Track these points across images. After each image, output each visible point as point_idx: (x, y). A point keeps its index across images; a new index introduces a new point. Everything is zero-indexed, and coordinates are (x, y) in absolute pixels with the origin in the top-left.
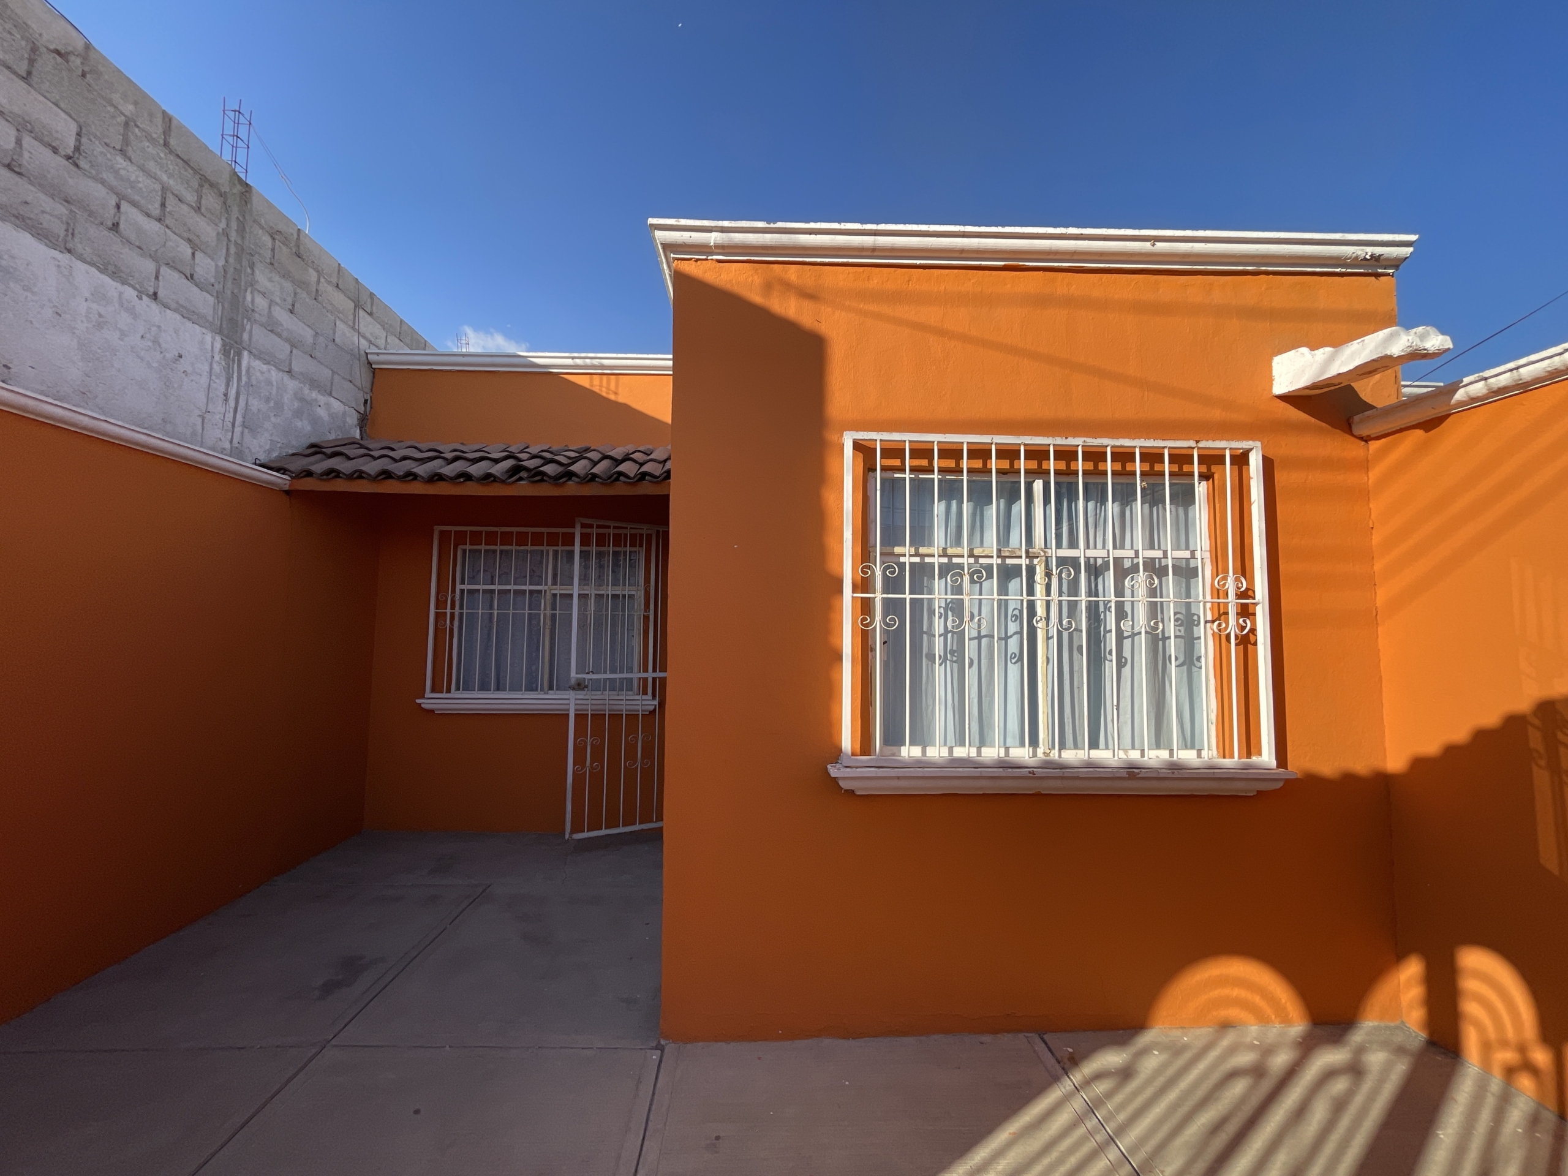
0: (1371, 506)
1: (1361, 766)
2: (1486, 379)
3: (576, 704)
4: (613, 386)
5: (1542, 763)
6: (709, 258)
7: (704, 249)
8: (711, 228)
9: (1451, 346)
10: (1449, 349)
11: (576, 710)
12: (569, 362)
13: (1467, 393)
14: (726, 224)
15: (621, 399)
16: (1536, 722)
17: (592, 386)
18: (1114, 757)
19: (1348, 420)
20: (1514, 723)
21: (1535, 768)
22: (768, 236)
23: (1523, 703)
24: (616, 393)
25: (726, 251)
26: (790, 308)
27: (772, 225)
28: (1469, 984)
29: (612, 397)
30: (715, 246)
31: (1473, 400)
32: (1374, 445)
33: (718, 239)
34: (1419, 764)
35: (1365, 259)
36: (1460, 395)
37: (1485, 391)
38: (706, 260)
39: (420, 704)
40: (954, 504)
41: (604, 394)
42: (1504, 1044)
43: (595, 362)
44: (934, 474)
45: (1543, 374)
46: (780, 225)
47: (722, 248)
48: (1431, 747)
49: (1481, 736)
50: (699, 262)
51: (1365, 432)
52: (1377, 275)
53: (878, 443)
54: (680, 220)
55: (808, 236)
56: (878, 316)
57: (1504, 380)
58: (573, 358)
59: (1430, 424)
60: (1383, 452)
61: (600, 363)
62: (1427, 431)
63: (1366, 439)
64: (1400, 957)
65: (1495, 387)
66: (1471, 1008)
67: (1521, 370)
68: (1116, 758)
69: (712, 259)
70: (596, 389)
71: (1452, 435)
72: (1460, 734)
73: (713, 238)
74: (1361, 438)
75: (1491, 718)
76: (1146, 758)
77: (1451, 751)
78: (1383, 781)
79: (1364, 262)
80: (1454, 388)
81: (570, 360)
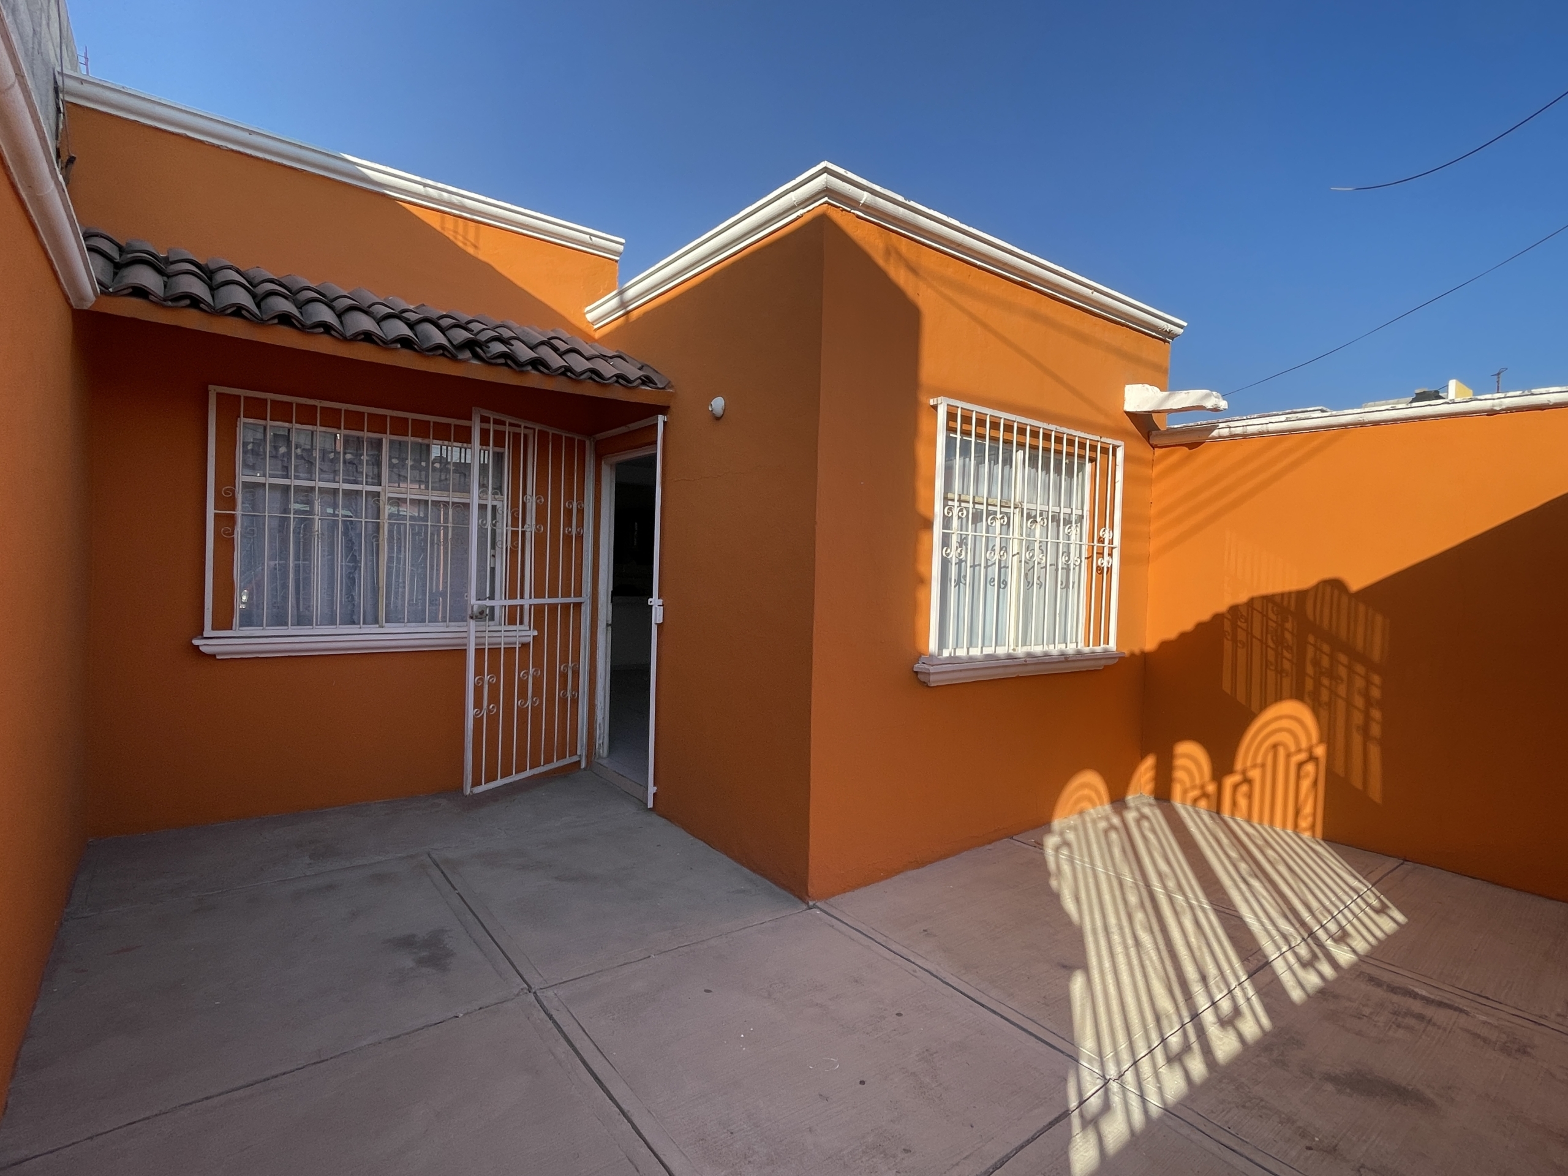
0: (1152, 488)
1: (1137, 650)
2: (1230, 427)
3: (476, 637)
4: (471, 236)
5: (1229, 638)
6: (852, 211)
7: (853, 202)
8: (865, 187)
9: (1227, 407)
10: (1225, 409)
11: (476, 645)
12: (420, 189)
13: (1219, 433)
14: (877, 188)
15: (482, 256)
16: (1230, 617)
17: (443, 228)
18: (1055, 648)
19: (1149, 432)
20: (1218, 618)
21: (1225, 640)
22: (901, 209)
23: (1222, 607)
24: (476, 247)
25: (868, 210)
26: (900, 276)
27: (907, 202)
28: (1179, 762)
29: (471, 250)
30: (863, 204)
31: (1220, 437)
32: (1158, 451)
33: (868, 199)
34: (1164, 645)
35: (1166, 331)
36: (1215, 433)
37: (1228, 434)
38: (850, 212)
39: (198, 646)
40: (967, 459)
41: (460, 244)
42: (1194, 787)
43: (455, 199)
44: (971, 438)
45: (1256, 432)
46: (912, 203)
47: (867, 208)
48: (1172, 634)
49: (1200, 627)
50: (844, 212)
51: (1154, 442)
52: (1165, 341)
53: (959, 410)
54: (848, 172)
55: (926, 219)
56: (951, 301)
57: (1239, 431)
58: (425, 185)
59: (1192, 446)
60: (1163, 457)
61: (461, 202)
62: (1190, 449)
63: (1154, 447)
64: (1143, 757)
65: (1233, 433)
66: (1179, 774)
67: (1248, 427)
68: (1056, 649)
69: (854, 213)
70: (450, 235)
71: (1203, 455)
72: (1188, 626)
73: (865, 197)
74: (1151, 446)
75: (1206, 616)
76: (1068, 648)
77: (1183, 636)
78: (1145, 656)
79: (1165, 333)
80: (1215, 428)
81: (421, 187)
